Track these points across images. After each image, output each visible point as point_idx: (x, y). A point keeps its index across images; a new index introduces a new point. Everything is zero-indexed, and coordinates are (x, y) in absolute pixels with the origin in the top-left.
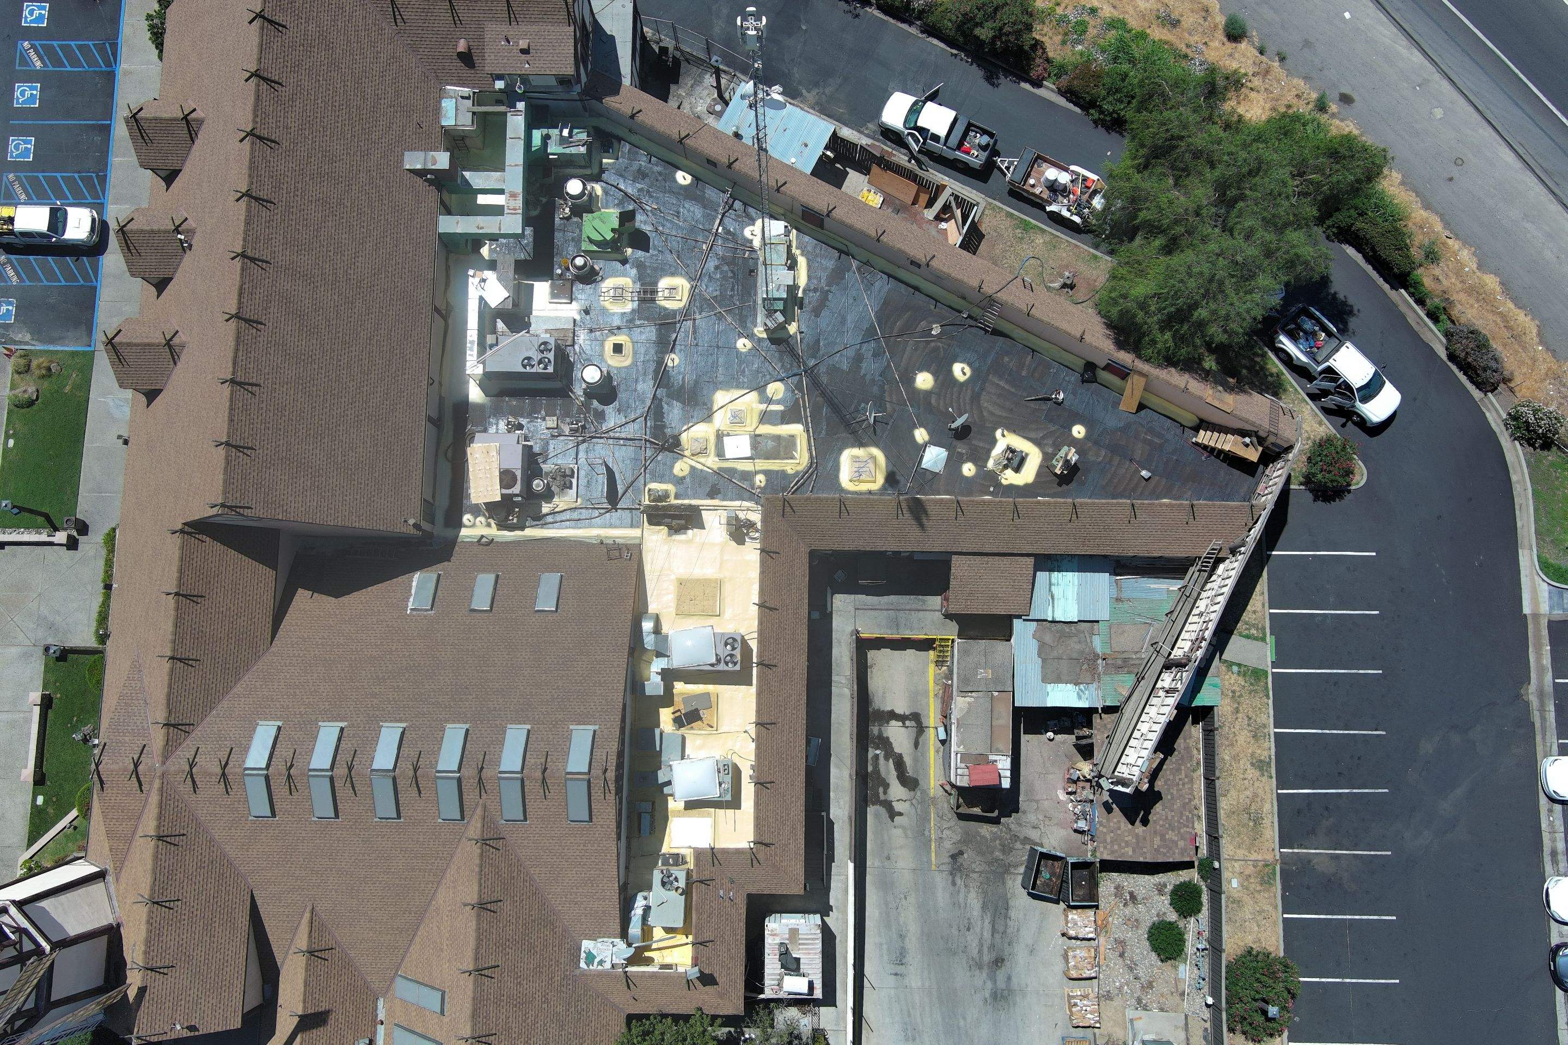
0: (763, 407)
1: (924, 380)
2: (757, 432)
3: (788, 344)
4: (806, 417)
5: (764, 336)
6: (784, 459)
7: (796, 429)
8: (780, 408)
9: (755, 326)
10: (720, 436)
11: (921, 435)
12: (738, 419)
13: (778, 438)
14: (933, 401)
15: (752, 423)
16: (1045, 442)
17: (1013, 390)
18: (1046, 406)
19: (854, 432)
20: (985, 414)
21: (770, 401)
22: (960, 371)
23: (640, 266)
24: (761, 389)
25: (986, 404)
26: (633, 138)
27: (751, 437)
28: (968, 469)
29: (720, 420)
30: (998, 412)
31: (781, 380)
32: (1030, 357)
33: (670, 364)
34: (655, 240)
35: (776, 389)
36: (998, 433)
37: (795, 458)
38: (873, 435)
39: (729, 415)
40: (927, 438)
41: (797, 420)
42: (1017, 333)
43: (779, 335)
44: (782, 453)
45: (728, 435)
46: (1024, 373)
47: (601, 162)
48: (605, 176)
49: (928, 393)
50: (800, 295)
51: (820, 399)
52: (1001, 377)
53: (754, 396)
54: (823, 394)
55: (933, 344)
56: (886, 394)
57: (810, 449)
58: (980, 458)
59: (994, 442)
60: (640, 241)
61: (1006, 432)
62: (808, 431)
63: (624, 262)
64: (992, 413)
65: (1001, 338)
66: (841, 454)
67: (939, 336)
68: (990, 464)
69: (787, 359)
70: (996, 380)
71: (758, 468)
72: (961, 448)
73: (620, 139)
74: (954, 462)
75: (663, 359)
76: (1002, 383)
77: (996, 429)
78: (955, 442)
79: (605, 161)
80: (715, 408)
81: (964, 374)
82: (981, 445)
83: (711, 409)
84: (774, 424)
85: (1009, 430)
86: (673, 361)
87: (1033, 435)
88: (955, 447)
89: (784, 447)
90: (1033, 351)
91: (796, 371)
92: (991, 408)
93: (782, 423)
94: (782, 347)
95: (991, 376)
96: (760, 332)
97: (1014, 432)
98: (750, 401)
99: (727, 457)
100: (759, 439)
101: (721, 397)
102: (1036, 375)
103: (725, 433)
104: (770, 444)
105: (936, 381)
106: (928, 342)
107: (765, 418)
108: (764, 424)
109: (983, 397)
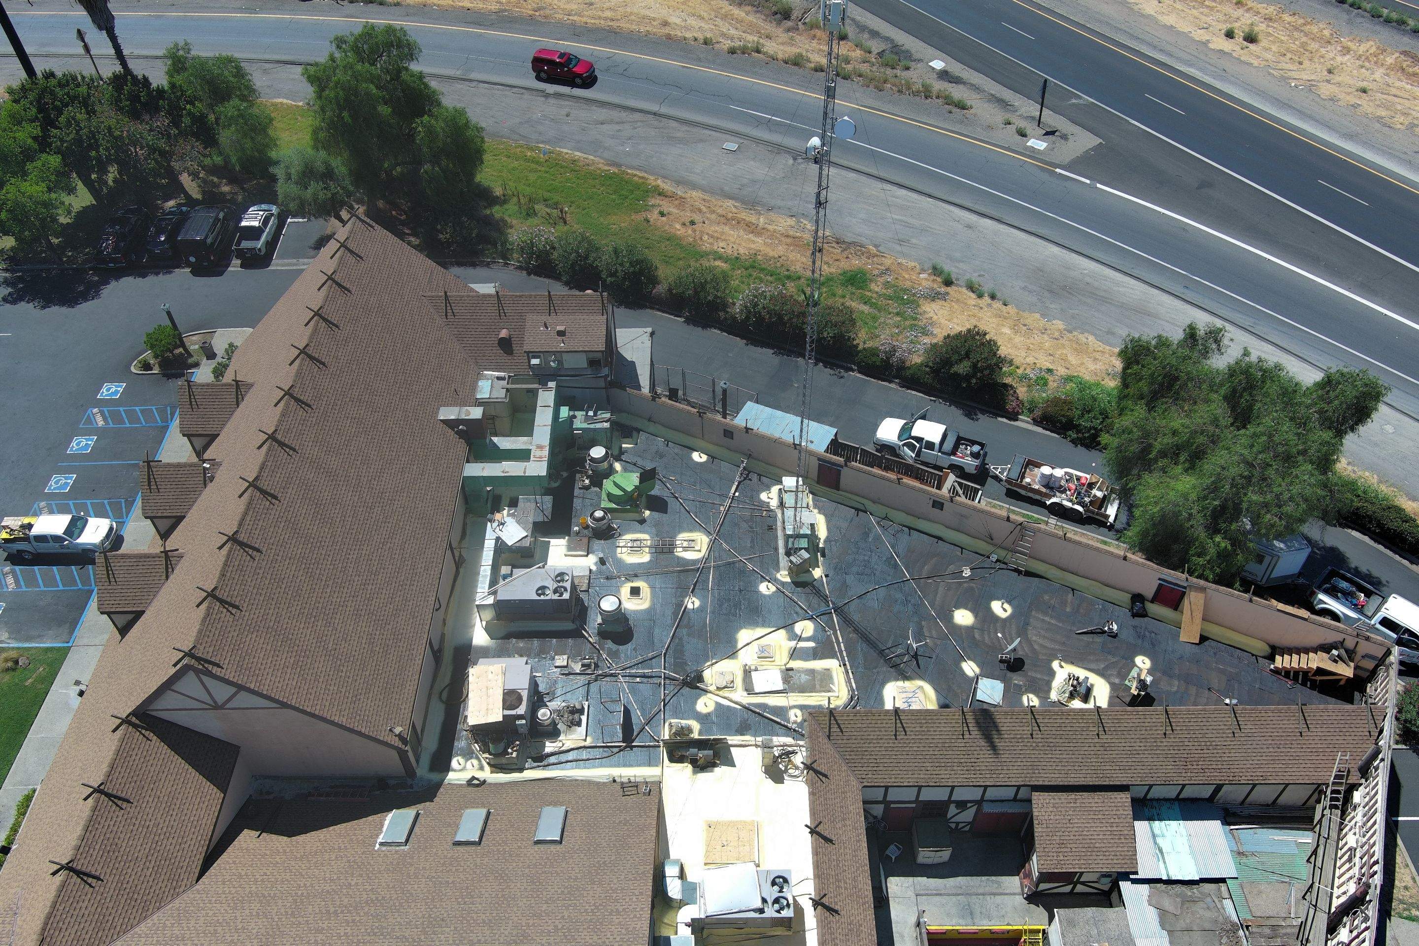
0: (793, 644)
1: (963, 617)
2: (788, 666)
3: (814, 587)
4: (841, 652)
5: (788, 580)
6: (820, 691)
7: (832, 664)
8: (812, 644)
9: (778, 571)
10: (747, 673)
11: (970, 668)
12: (765, 655)
13: (812, 672)
14: (977, 636)
15: (782, 658)
16: (1109, 672)
17: (1061, 625)
18: (1099, 639)
19: (895, 666)
20: (1036, 647)
21: (800, 639)
22: (1000, 609)
23: (657, 524)
24: (788, 626)
25: (1034, 638)
26: (652, 428)
27: (782, 671)
28: (1031, 700)
29: (747, 656)
30: (1048, 644)
31: (811, 618)
32: (1070, 595)
33: (690, 606)
34: (672, 504)
35: (805, 628)
36: (1055, 665)
37: (834, 691)
38: (916, 669)
39: (757, 650)
40: (977, 670)
41: (832, 655)
42: (1052, 572)
43: (803, 578)
44: (817, 686)
45: (756, 670)
46: (1068, 610)
47: (621, 447)
48: (623, 457)
49: (969, 629)
50: (821, 545)
51: (853, 636)
52: (1045, 613)
53: (782, 632)
54: (856, 630)
55: (965, 585)
56: (925, 630)
57: (848, 681)
58: (1042, 689)
59: (1052, 674)
60: (659, 505)
61: (1063, 664)
62: (845, 665)
63: (642, 521)
64: (1042, 646)
65: (1036, 579)
66: (883, 687)
67: (971, 579)
68: (1054, 696)
69: (815, 601)
70: (1041, 616)
71: (792, 703)
72: (1017, 679)
73: (638, 431)
74: (1012, 694)
75: (683, 601)
76: (1047, 619)
77: (1052, 661)
78: (1010, 674)
79: (624, 446)
80: (740, 645)
81: (1005, 610)
82: (1039, 676)
83: (736, 647)
84: (806, 659)
85: (1066, 662)
86: (693, 603)
87: (1093, 666)
88: (1011, 679)
89: (820, 682)
90: (1073, 590)
91: (823, 608)
92: (1041, 641)
93: (815, 659)
94: (807, 590)
95: (1033, 613)
96: (783, 576)
97: (1072, 663)
98: (780, 641)
99: (757, 691)
100: (791, 673)
101: (744, 635)
102: (1082, 611)
103: (753, 667)
104: (804, 678)
105: (976, 617)
106: (960, 584)
107: (794, 654)
108: (794, 660)
109: (1029, 632)
